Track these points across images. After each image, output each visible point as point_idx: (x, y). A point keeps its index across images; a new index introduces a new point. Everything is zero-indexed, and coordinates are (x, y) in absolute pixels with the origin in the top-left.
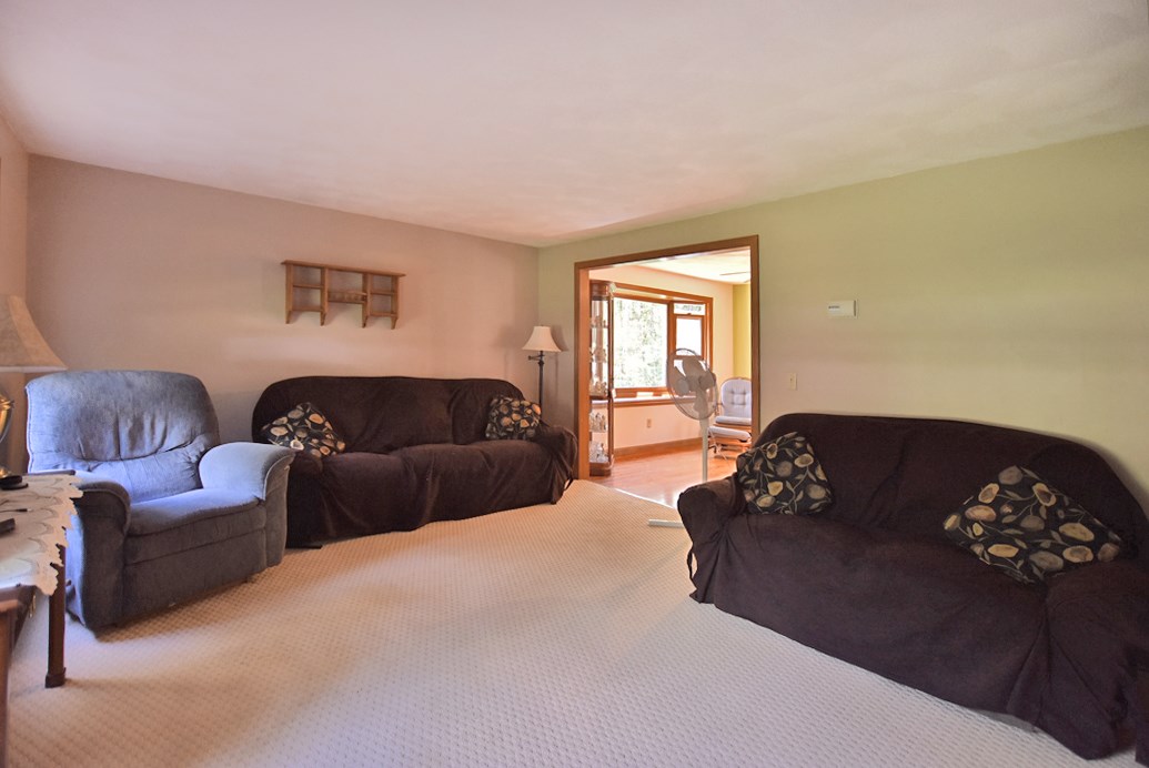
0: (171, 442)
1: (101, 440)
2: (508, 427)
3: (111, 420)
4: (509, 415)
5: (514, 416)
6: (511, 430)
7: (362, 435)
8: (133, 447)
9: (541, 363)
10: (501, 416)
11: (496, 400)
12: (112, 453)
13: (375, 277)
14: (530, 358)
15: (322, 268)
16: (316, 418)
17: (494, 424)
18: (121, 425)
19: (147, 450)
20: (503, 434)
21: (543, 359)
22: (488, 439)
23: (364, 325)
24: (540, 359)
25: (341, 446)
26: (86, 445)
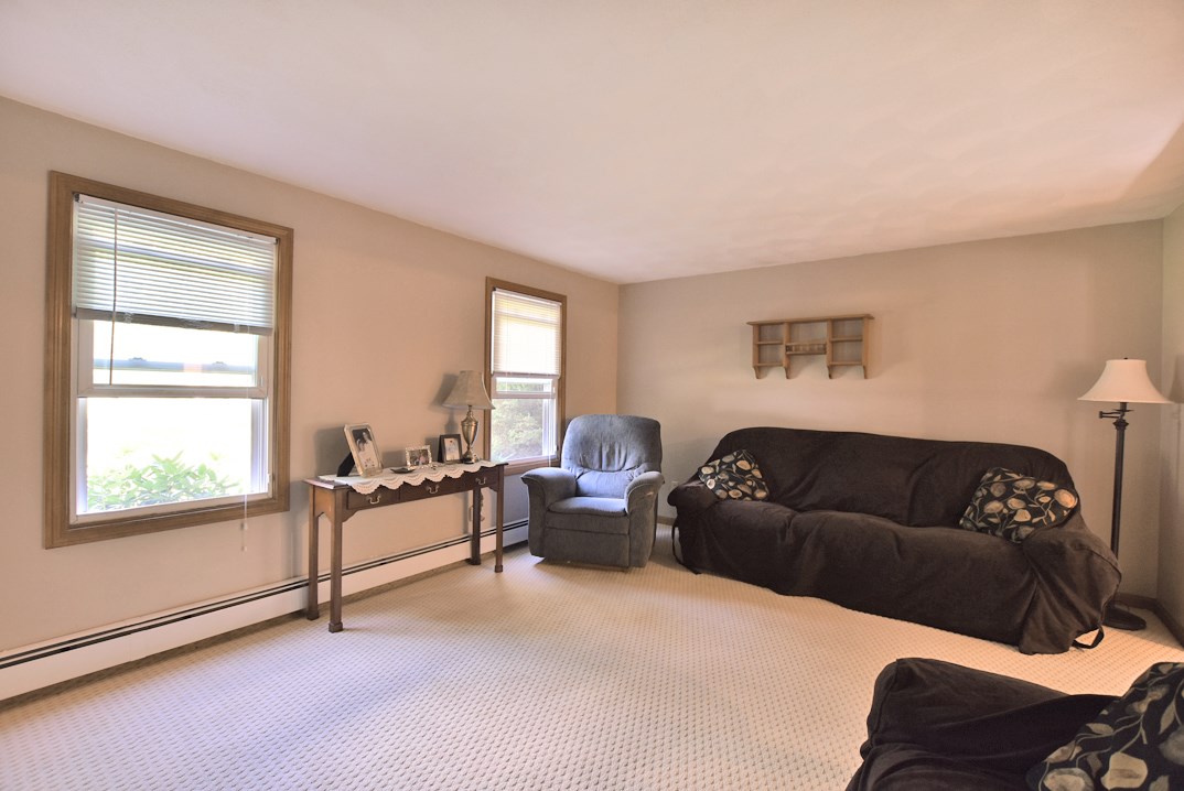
0: (628, 466)
1: (592, 457)
2: (993, 515)
3: (598, 445)
4: (1003, 499)
5: (1014, 503)
6: (994, 520)
7: (791, 489)
8: (608, 465)
9: (1121, 425)
10: (990, 498)
11: (989, 475)
12: (597, 467)
13: (847, 322)
14: (1102, 415)
15: (792, 324)
16: (744, 465)
17: (975, 508)
18: (603, 448)
19: (616, 468)
20: (982, 525)
21: (1127, 417)
22: (961, 527)
23: (830, 376)
24: (1120, 417)
25: (761, 494)
26: (584, 458)
